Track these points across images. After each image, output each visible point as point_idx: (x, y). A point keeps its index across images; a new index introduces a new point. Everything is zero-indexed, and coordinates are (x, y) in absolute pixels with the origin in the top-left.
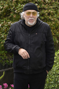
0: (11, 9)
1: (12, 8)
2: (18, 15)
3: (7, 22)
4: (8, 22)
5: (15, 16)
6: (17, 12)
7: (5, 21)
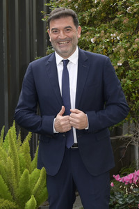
0: (117, 5)
1: (121, 3)
2: (134, 17)
3: (108, 34)
4: (110, 33)
5: (126, 20)
6: (132, 10)
7: (103, 31)
